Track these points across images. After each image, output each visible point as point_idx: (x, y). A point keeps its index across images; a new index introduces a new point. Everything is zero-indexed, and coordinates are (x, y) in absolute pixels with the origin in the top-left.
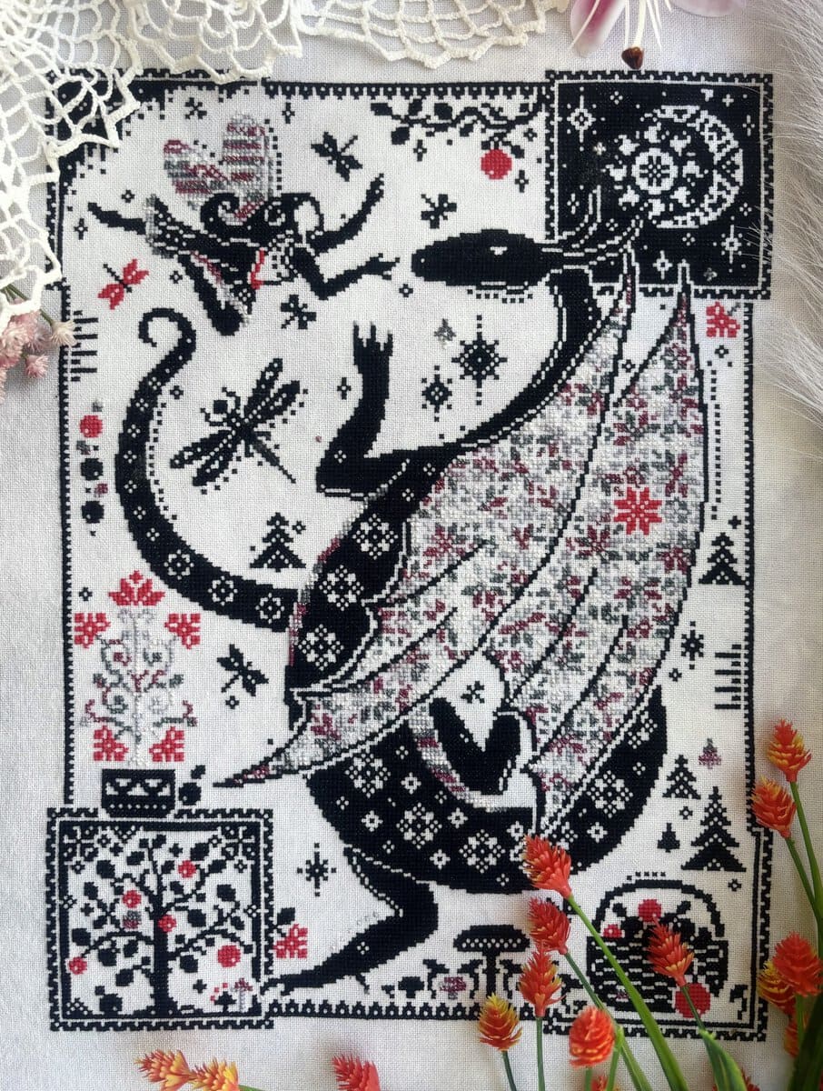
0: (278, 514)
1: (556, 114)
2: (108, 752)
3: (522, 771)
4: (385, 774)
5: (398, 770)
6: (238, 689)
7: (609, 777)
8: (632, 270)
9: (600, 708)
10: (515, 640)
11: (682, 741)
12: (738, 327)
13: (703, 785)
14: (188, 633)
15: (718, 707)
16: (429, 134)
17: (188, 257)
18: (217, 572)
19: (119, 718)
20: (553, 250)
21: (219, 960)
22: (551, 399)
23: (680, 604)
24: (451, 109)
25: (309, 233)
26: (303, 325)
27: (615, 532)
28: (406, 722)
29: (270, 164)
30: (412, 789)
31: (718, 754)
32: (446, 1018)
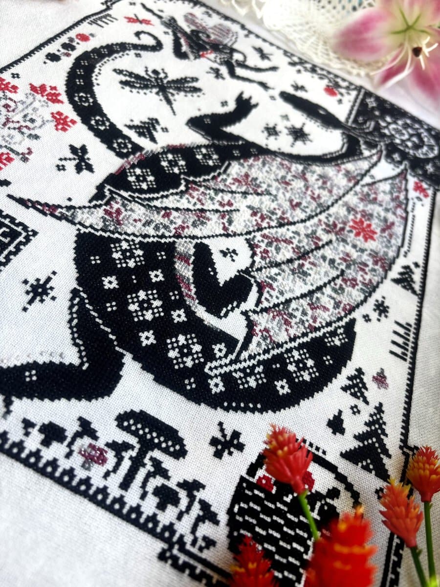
0: (157, 119)
3: (242, 313)
5: (152, 263)
7: (304, 354)
8: (382, 151)
9: (312, 309)
10: (270, 244)
11: (362, 359)
12: (429, 196)
13: (372, 396)
14: (63, 124)
15: (392, 352)
17: (177, 32)
18: (103, 116)
20: (346, 126)
22: (330, 166)
23: (378, 283)
25: (237, 61)
26: (217, 78)
27: (348, 232)
30: (155, 280)
31: (387, 381)
32: (67, 485)
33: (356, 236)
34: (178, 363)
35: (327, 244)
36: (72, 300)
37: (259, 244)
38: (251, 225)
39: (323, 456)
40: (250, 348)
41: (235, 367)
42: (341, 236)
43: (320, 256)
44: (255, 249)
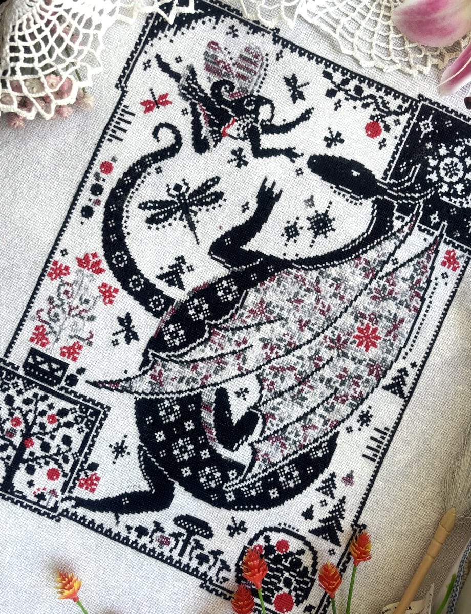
0: (182, 257)
1: (415, 118)
2: (39, 340)
3: (249, 444)
4: (178, 415)
5: (185, 415)
6: (121, 337)
7: (293, 467)
8: (418, 214)
9: (304, 430)
10: (276, 375)
11: (338, 465)
12: (459, 267)
13: (339, 493)
14: (109, 297)
15: (364, 456)
16: (346, 99)
17: (196, 105)
18: (138, 272)
19: (53, 324)
20: (383, 186)
21: (47, 474)
22: (349, 260)
23: (368, 394)
24: (363, 91)
25: (263, 121)
26: (239, 166)
27: (351, 343)
28: (201, 393)
29: (259, 77)
30: (188, 429)
31: (354, 480)
32: (153, 556)
33: (358, 346)
34: (206, 486)
35: (328, 363)
36: (139, 453)
37: (267, 377)
38: (261, 359)
39: (297, 532)
40: (253, 470)
41: (242, 484)
42: (343, 350)
43: (318, 378)
44: (264, 383)
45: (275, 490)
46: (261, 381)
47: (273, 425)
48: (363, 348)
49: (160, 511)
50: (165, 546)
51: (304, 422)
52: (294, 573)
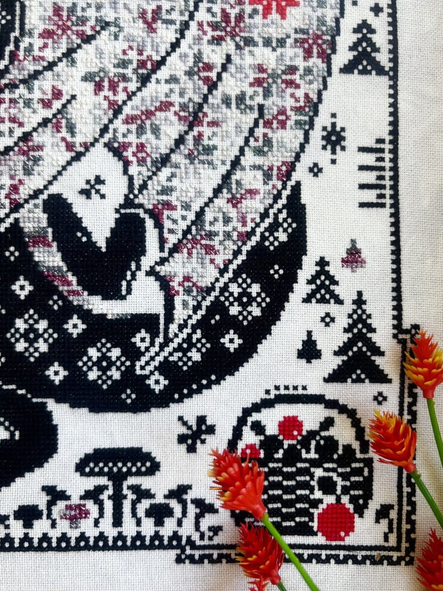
3: (148, 274)
7: (244, 281)
9: (234, 206)
10: (141, 130)
11: (323, 242)
13: (346, 290)
15: (362, 205)
23: (320, 94)
27: (251, 16)
28: (17, 220)
30: (23, 295)
31: (363, 255)
32: (68, 549)
33: (265, 16)
34: (104, 382)
35: (224, 68)
37: (126, 140)
38: (102, 112)
39: (305, 392)
40: (176, 317)
41: (168, 350)
42: (242, 34)
43: (220, 101)
44: (125, 154)
45: (231, 334)
46: (118, 151)
47: (175, 221)
48: (274, 16)
49: (46, 465)
50: (83, 521)
51: (230, 190)
52: (330, 465)
